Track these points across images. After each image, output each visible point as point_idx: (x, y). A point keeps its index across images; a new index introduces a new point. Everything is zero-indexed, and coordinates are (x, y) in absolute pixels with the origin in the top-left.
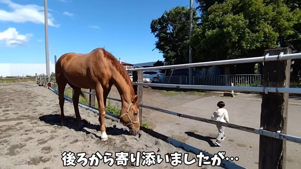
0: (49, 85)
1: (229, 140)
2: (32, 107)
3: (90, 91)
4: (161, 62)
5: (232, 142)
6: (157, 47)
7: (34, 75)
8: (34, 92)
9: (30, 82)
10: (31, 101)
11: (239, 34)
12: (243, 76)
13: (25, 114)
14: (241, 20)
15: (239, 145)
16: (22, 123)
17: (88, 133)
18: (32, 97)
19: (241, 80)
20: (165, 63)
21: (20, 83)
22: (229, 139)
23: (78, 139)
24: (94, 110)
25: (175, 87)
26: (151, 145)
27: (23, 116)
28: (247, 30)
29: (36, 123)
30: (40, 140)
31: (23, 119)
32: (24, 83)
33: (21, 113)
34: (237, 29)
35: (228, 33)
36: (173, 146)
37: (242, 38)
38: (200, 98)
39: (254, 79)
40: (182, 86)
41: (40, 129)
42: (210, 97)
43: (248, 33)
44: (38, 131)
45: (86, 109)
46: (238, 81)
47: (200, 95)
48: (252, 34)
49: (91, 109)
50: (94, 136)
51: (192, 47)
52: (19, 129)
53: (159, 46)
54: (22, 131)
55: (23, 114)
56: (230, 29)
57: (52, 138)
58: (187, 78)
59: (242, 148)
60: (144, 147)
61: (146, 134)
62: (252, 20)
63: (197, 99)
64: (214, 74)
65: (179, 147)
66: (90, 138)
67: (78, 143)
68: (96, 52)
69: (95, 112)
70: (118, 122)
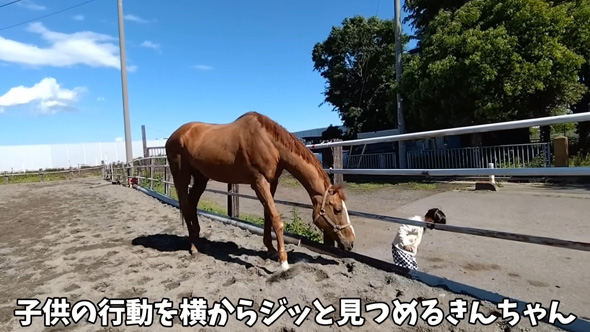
0: (135, 181)
1: (510, 275)
2: (120, 223)
3: (229, 188)
4: (337, 127)
5: (517, 279)
6: (327, 100)
7: (100, 164)
8: (110, 196)
9: (91, 178)
10: (113, 213)
11: (500, 64)
12: (511, 148)
13: (113, 236)
14: (501, 37)
15: (532, 283)
16: (115, 253)
17: (249, 266)
18: (109, 206)
19: (507, 157)
20: (344, 130)
21: (74, 180)
22: (510, 271)
23: (236, 276)
24: (242, 224)
25: (419, 174)
26: (380, 284)
27: (111, 240)
28: (516, 56)
29: (142, 252)
30: (166, 282)
31: (115, 245)
32: (81, 179)
33: (106, 235)
34: (494, 55)
35: (474, 65)
36: (425, 285)
37: (506, 71)
38: (429, 195)
39: (536, 152)
40: (433, 171)
41: (156, 263)
42: (447, 193)
43: (518, 62)
44: (155, 266)
45: (225, 223)
46: (502, 158)
47: (426, 189)
48: (526, 65)
49: (234, 222)
50: (263, 272)
51: (402, 96)
52: (117, 263)
53: (332, 98)
54: (124, 267)
55: (110, 237)
56: (476, 57)
57: (185, 277)
58: (395, 157)
59: (541, 289)
60: (367, 288)
61: (362, 265)
62: (526, 36)
63: (422, 197)
64: (448, 147)
65: (438, 286)
66: (256, 275)
67: (239, 285)
68: (245, 119)
69: (243, 228)
70: (297, 245)
